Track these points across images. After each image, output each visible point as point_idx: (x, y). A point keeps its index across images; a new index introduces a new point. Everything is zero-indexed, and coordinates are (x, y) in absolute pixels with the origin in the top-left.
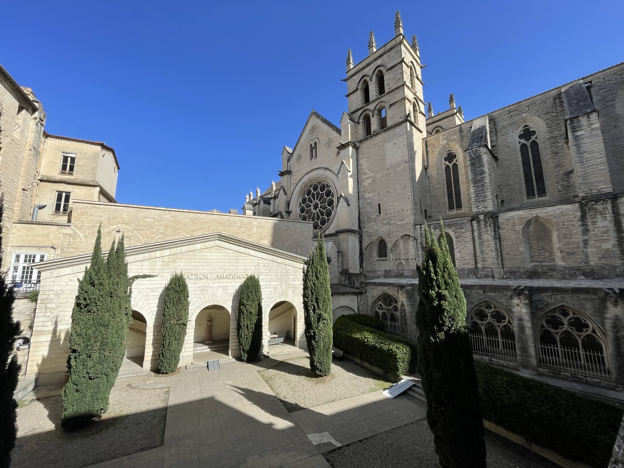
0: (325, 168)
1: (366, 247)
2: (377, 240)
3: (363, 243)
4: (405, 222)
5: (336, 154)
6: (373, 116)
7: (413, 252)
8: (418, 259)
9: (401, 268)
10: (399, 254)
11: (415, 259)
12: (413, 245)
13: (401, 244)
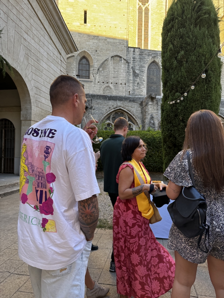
2: (80, 54)
7: (123, 76)
8: (128, 84)
9: (108, 92)
10: (107, 77)
11: (125, 84)
12: (124, 68)
13: (110, 64)
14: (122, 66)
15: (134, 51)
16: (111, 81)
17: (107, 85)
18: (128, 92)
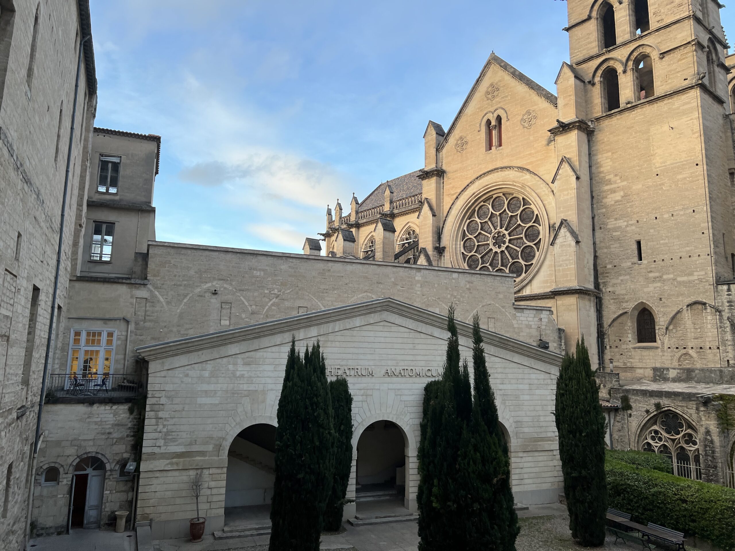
0: (520, 168)
1: (610, 321)
2: (634, 309)
3: (605, 313)
4: (696, 278)
5: (545, 142)
6: (625, 72)
7: (712, 335)
8: (724, 348)
9: (688, 363)
10: (683, 338)
11: (718, 348)
12: (713, 320)
13: (687, 318)
14: (709, 318)
15: (729, 290)
16: (690, 345)
17: (684, 351)
18: (726, 362)
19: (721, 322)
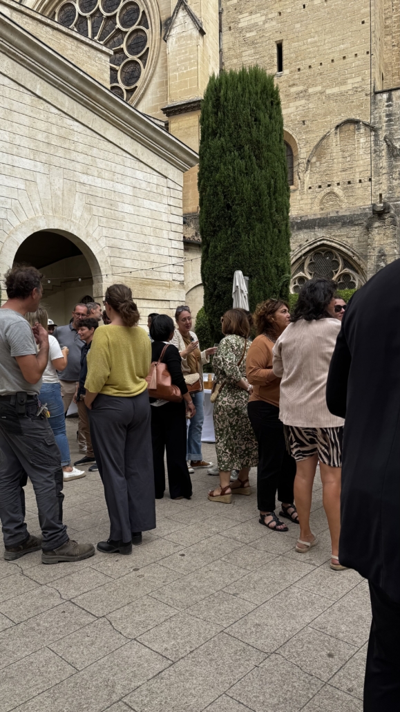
4: (350, 87)
7: (365, 163)
9: (331, 205)
10: (328, 172)
11: (370, 180)
12: (367, 143)
13: (334, 144)
15: (389, 99)
16: (336, 180)
17: (328, 190)
18: (378, 197)
19: (376, 145)
